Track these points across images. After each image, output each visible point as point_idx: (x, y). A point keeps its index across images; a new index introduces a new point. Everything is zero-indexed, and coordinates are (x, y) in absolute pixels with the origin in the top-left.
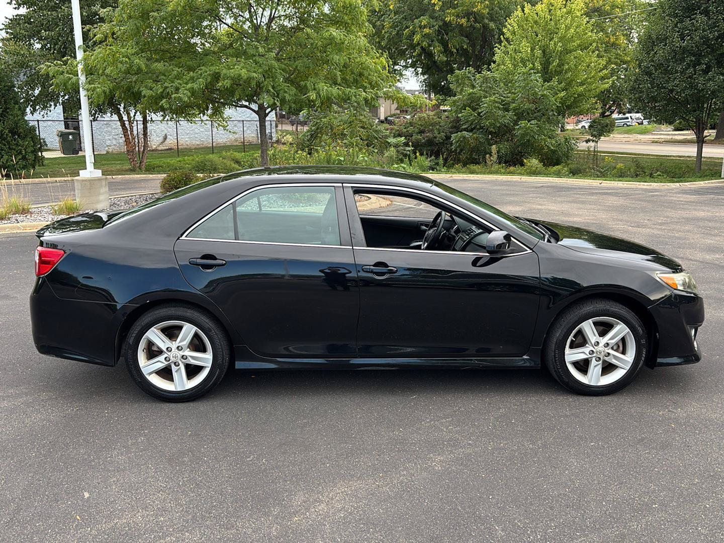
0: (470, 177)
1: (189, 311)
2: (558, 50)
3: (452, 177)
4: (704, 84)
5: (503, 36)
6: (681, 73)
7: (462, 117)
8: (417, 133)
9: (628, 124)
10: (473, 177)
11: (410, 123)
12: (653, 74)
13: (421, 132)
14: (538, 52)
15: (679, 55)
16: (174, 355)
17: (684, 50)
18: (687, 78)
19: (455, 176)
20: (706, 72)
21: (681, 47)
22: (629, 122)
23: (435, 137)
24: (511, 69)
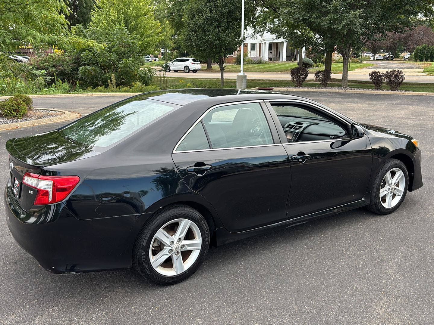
0: (105, 94)
1: (186, 209)
2: (133, 15)
3: (92, 95)
4: (225, 38)
5: (96, 5)
6: (212, 31)
7: (83, 56)
8: (52, 67)
9: (150, 60)
10: (107, 94)
11: (45, 60)
12: (197, 31)
13: (54, 66)
14: (122, 17)
15: (210, 21)
16: (176, 247)
17: (212, 18)
18: (216, 34)
19: (95, 95)
20: (224, 31)
21: (211, 17)
22: (150, 59)
23: (65, 70)
24: (107, 26)
